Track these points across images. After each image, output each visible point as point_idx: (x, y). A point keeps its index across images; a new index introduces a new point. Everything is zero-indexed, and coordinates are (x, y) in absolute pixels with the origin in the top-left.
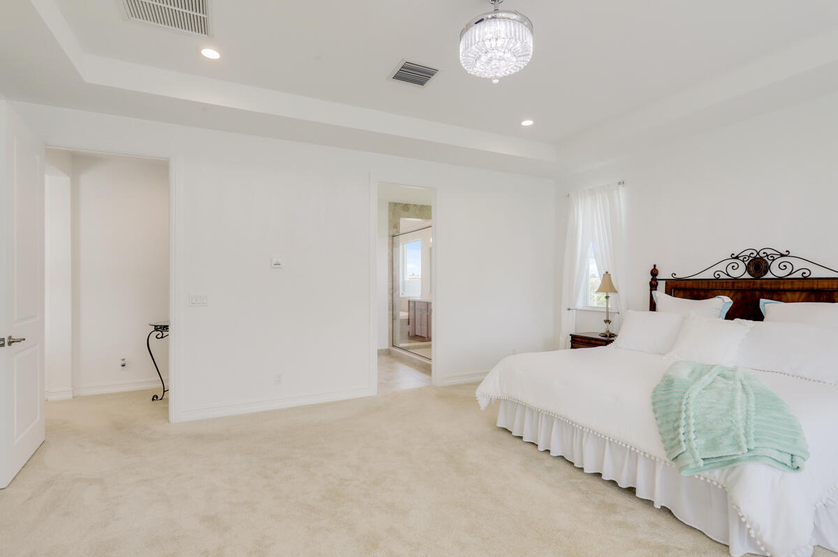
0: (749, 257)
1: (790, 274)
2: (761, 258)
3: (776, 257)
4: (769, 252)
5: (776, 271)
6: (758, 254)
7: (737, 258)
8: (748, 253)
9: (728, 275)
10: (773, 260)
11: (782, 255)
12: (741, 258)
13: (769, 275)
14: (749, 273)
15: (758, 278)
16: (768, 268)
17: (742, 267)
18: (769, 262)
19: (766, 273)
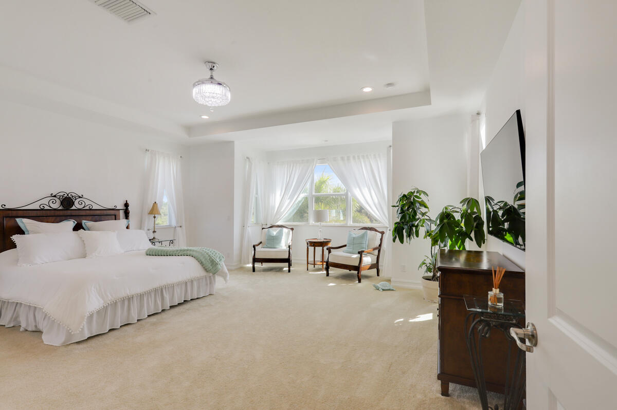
0: (63, 196)
1: (84, 207)
2: (70, 198)
3: (77, 198)
4: (73, 195)
5: (77, 205)
6: (68, 195)
7: (55, 196)
8: (62, 194)
9: (50, 207)
10: (76, 199)
11: (80, 197)
12: (58, 197)
13: (74, 208)
14: (63, 206)
15: (68, 209)
16: (73, 203)
17: (58, 202)
18: (74, 200)
19: (72, 206)
